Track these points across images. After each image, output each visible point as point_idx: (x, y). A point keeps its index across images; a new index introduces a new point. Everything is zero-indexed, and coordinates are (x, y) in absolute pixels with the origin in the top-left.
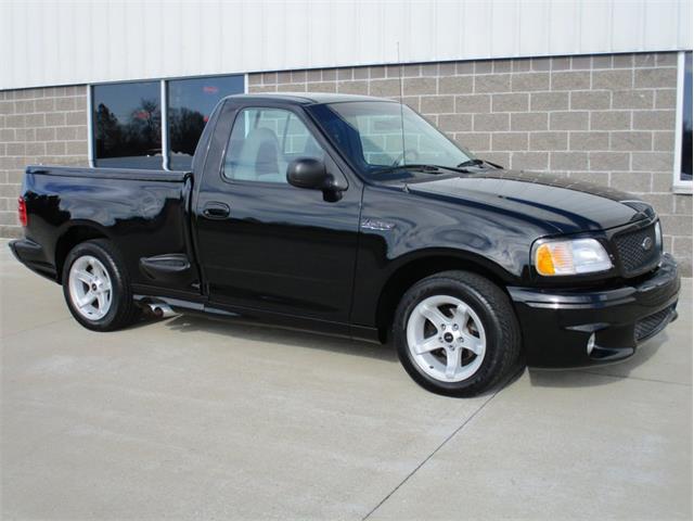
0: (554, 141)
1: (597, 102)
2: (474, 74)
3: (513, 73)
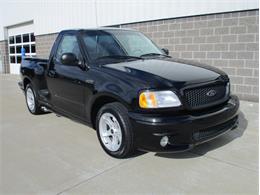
0: (223, 47)
1: (242, 30)
2: (194, 21)
3: (208, 20)
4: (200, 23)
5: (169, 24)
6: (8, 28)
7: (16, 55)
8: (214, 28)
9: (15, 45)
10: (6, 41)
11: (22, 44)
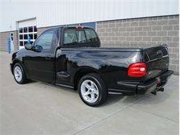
4: (153, 22)
5: (130, 22)
6: (18, 22)
7: (23, 40)
8: (162, 26)
9: (23, 34)
10: (17, 31)
11: (28, 33)
